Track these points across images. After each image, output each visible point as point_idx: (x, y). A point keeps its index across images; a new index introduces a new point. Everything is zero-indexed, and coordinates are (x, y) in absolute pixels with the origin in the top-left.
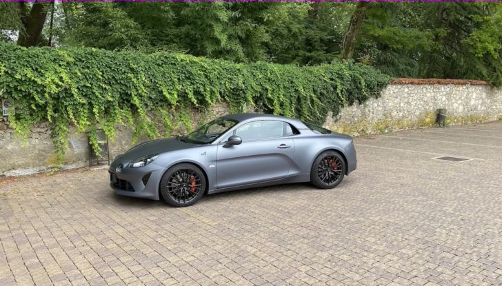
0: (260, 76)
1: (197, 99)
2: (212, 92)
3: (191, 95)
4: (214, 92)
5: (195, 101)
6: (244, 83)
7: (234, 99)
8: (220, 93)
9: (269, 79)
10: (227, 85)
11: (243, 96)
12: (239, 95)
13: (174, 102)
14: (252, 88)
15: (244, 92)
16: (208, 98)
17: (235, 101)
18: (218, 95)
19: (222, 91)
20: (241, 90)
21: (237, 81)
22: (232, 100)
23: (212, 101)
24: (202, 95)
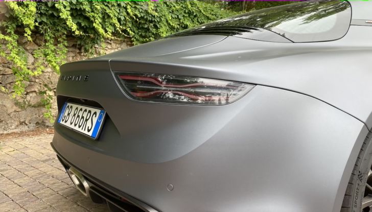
0: (178, 7)
1: (79, 24)
2: (106, 17)
3: (65, 14)
4: (109, 17)
5: (75, 28)
6: (156, 11)
7: (141, 36)
8: (119, 20)
9: (190, 13)
10: (129, 11)
11: (154, 31)
12: (148, 30)
13: (30, 22)
14: (167, 21)
15: (156, 27)
16: (97, 25)
17: (141, 39)
18: (115, 21)
19: (122, 18)
20: (151, 22)
21: (145, 7)
22: (137, 37)
23: (106, 31)
24: (87, 19)
